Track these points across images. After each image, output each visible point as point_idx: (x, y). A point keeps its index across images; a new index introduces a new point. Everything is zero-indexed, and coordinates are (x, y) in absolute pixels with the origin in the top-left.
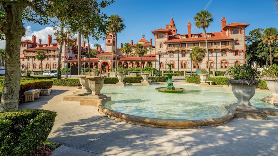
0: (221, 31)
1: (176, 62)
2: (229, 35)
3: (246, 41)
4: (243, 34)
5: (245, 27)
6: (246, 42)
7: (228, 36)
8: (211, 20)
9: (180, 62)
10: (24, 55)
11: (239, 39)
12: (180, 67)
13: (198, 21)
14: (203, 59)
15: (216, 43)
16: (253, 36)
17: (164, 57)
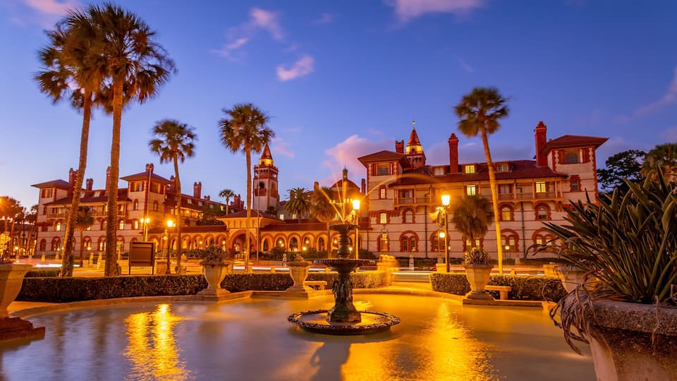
0: (535, 158)
1: (421, 236)
2: (554, 167)
3: (599, 181)
4: (592, 163)
5: (597, 146)
6: (600, 185)
7: (552, 169)
8: (503, 112)
9: (429, 235)
10: (45, 216)
11: (581, 176)
12: (429, 248)
13: (465, 117)
14: (489, 228)
15: (523, 187)
16: (617, 169)
17: (391, 222)
